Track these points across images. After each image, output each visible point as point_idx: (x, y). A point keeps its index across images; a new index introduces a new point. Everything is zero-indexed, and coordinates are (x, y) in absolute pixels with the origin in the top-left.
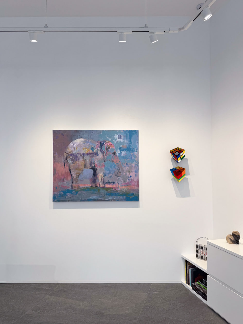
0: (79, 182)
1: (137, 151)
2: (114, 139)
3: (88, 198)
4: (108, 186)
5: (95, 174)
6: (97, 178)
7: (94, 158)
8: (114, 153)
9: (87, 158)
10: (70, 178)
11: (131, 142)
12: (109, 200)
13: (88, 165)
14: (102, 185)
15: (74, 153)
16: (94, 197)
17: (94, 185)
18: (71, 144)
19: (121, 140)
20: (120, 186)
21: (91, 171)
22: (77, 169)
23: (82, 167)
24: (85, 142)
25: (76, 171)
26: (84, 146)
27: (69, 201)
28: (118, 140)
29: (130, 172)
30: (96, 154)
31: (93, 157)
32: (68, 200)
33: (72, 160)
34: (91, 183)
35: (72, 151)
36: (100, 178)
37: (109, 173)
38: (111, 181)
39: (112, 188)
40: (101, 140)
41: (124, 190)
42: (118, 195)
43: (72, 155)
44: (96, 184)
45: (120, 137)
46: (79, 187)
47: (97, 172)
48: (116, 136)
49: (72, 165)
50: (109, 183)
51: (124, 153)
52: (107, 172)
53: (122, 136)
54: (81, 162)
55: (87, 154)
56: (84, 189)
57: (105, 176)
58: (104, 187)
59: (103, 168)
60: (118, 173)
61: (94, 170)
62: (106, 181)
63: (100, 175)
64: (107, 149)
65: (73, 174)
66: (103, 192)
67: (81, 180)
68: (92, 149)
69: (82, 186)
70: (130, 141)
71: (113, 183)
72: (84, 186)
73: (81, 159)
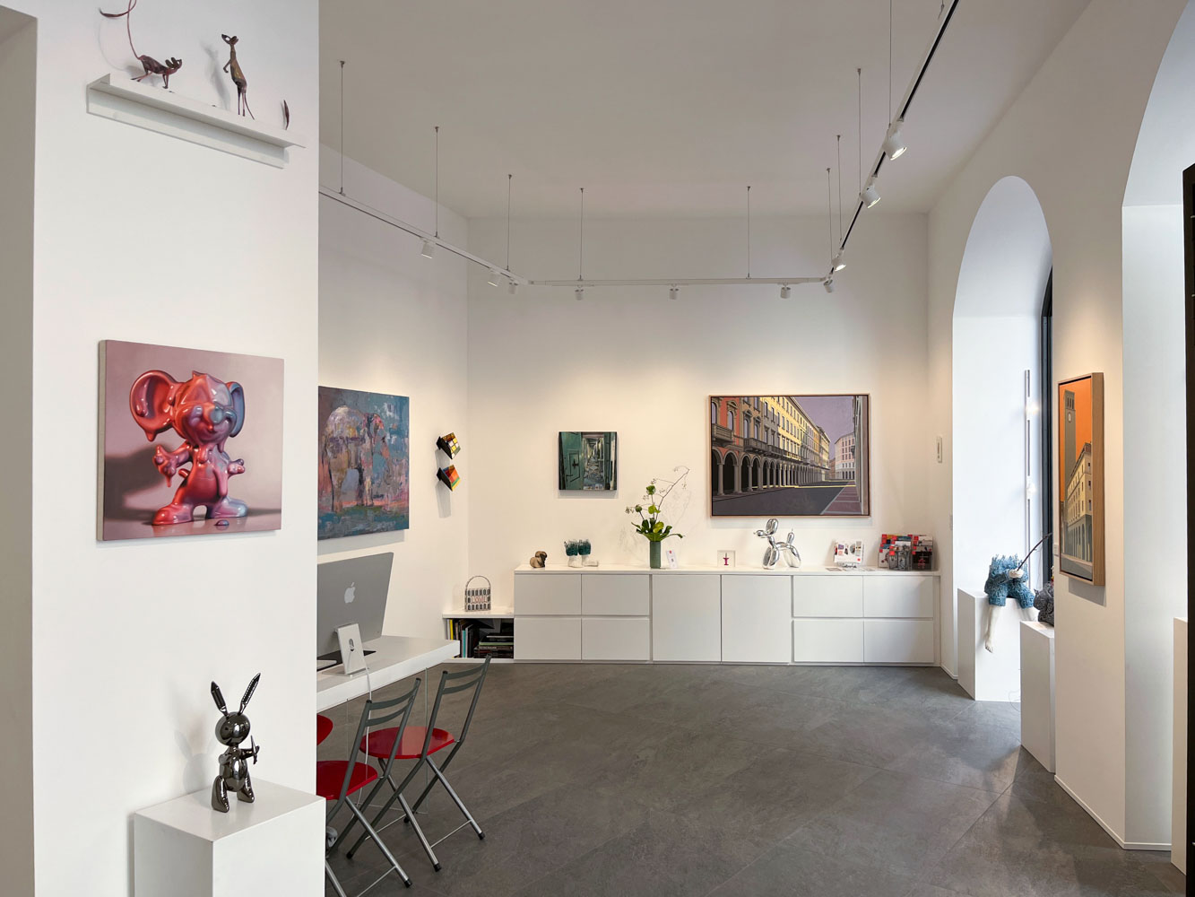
0: (342, 497)
1: (408, 437)
2: (383, 411)
3: (354, 529)
4: (377, 503)
5: (361, 481)
6: (364, 487)
7: (359, 447)
8: (384, 438)
9: (352, 446)
10: (329, 489)
11: (401, 421)
12: (379, 531)
13: (353, 461)
14: (369, 503)
15: (335, 436)
16: (360, 527)
17: (360, 502)
18: (332, 418)
19: (391, 414)
20: (389, 503)
21: (356, 473)
22: (338, 470)
23: (345, 465)
24: (349, 413)
25: (338, 474)
26: (349, 423)
27: (329, 538)
28: (388, 413)
29: (400, 474)
30: (363, 440)
31: (359, 445)
32: (328, 535)
33: (333, 452)
34: (357, 500)
35: (332, 432)
36: (367, 488)
37: (378, 478)
38: (380, 494)
39: (381, 507)
40: (368, 412)
41: (394, 510)
42: (388, 520)
43: (333, 439)
44: (362, 501)
45: (389, 407)
46: (342, 506)
47: (365, 473)
48: (386, 406)
49: (332, 461)
50: (377, 496)
51: (394, 437)
52: (376, 476)
53: (392, 407)
54: (343, 456)
55: (352, 439)
56: (347, 512)
57: (373, 483)
58: (372, 505)
59: (371, 467)
60: (388, 477)
61: (360, 470)
62: (374, 493)
63: (368, 481)
64: (376, 428)
65: (335, 482)
66: (370, 514)
67: (344, 493)
68: (358, 429)
69: (346, 506)
70: (401, 417)
71: (382, 496)
72: (348, 506)
73: (344, 450)
